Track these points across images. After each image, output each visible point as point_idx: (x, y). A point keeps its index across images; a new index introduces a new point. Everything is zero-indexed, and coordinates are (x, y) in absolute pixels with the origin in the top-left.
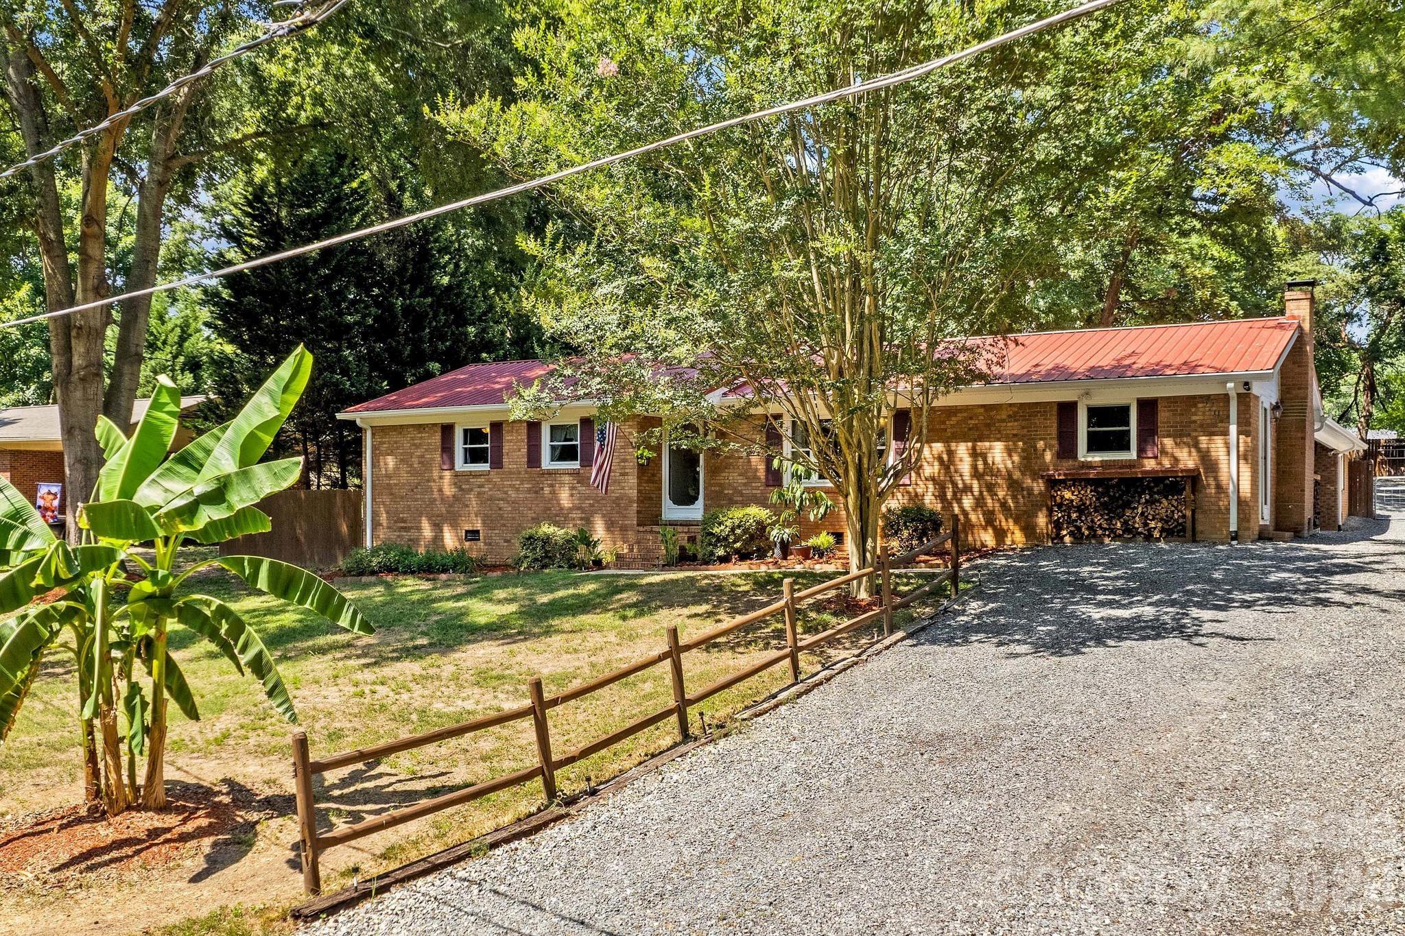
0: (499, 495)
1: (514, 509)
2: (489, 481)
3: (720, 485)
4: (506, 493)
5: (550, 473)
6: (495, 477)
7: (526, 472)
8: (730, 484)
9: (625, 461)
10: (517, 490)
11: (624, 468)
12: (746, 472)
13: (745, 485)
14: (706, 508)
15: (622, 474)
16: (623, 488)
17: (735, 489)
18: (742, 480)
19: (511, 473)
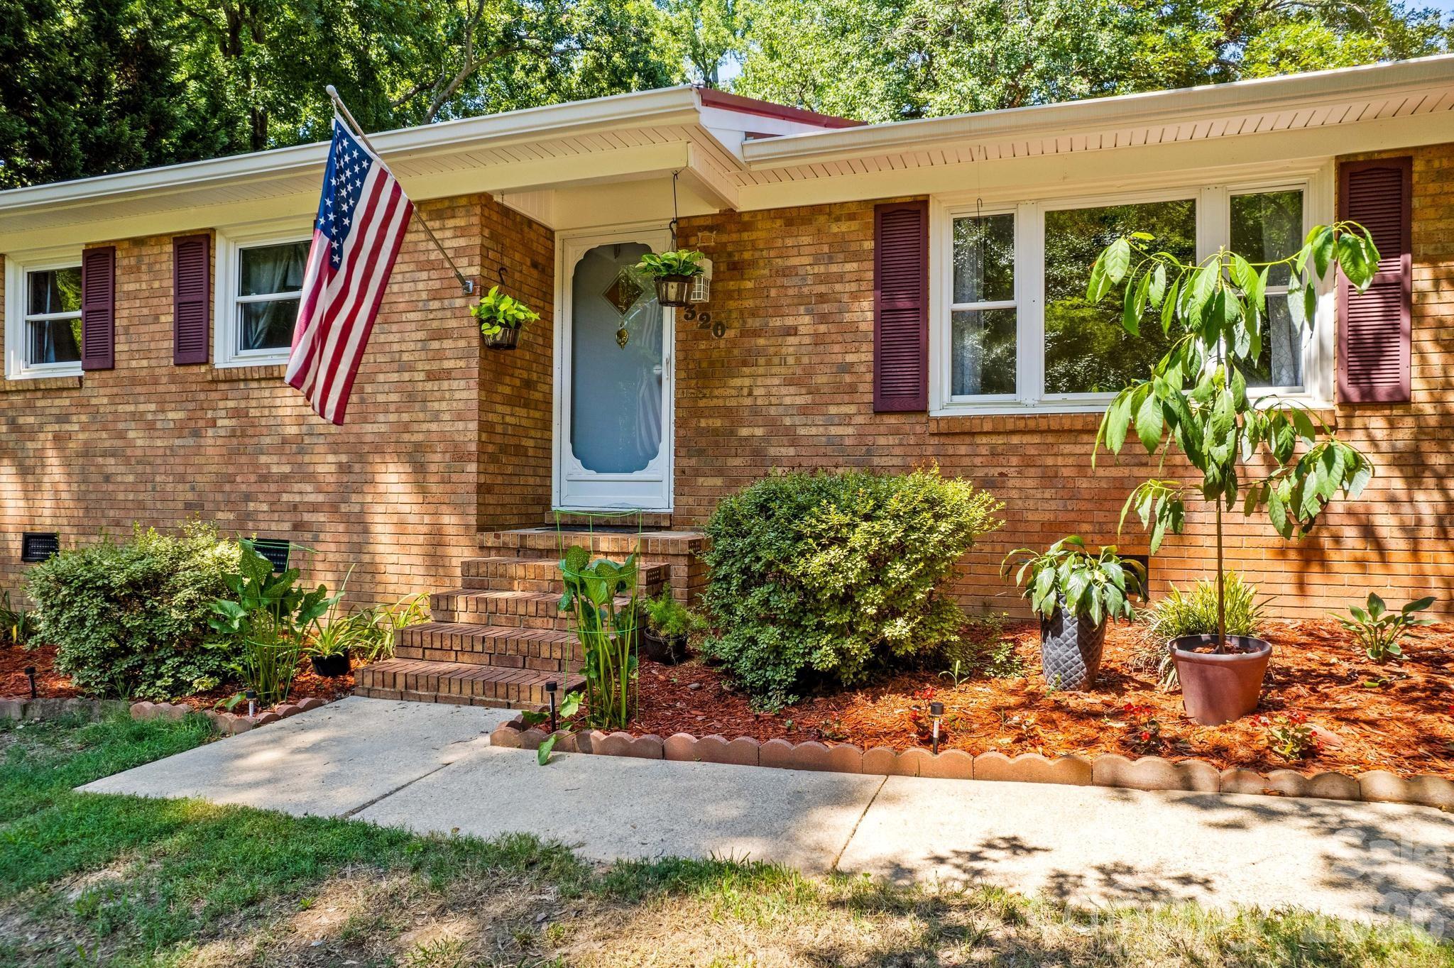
0: (105, 440)
1: (143, 479)
2: (83, 405)
3: (727, 412)
4: (121, 435)
5: (232, 379)
6: (99, 391)
7: (173, 379)
8: (755, 411)
9: (439, 335)
10: (151, 426)
11: (439, 356)
12: (809, 372)
13: (804, 410)
14: (683, 479)
15: (431, 376)
16: (436, 418)
17: (773, 425)
18: (794, 397)
19: (134, 381)
